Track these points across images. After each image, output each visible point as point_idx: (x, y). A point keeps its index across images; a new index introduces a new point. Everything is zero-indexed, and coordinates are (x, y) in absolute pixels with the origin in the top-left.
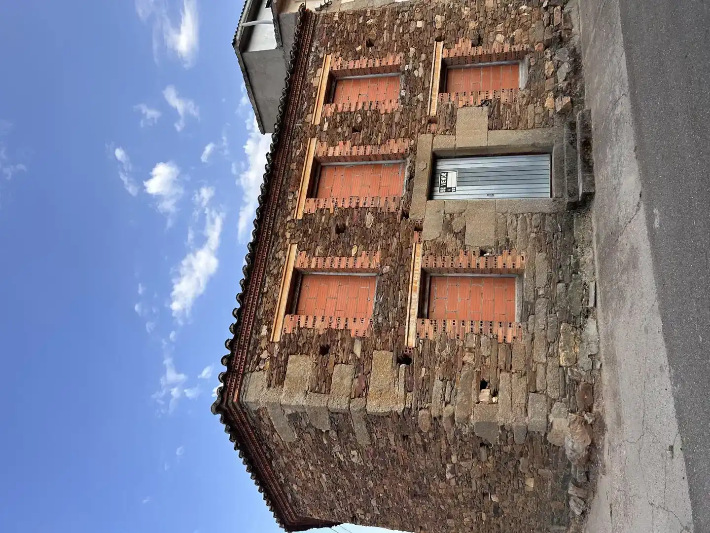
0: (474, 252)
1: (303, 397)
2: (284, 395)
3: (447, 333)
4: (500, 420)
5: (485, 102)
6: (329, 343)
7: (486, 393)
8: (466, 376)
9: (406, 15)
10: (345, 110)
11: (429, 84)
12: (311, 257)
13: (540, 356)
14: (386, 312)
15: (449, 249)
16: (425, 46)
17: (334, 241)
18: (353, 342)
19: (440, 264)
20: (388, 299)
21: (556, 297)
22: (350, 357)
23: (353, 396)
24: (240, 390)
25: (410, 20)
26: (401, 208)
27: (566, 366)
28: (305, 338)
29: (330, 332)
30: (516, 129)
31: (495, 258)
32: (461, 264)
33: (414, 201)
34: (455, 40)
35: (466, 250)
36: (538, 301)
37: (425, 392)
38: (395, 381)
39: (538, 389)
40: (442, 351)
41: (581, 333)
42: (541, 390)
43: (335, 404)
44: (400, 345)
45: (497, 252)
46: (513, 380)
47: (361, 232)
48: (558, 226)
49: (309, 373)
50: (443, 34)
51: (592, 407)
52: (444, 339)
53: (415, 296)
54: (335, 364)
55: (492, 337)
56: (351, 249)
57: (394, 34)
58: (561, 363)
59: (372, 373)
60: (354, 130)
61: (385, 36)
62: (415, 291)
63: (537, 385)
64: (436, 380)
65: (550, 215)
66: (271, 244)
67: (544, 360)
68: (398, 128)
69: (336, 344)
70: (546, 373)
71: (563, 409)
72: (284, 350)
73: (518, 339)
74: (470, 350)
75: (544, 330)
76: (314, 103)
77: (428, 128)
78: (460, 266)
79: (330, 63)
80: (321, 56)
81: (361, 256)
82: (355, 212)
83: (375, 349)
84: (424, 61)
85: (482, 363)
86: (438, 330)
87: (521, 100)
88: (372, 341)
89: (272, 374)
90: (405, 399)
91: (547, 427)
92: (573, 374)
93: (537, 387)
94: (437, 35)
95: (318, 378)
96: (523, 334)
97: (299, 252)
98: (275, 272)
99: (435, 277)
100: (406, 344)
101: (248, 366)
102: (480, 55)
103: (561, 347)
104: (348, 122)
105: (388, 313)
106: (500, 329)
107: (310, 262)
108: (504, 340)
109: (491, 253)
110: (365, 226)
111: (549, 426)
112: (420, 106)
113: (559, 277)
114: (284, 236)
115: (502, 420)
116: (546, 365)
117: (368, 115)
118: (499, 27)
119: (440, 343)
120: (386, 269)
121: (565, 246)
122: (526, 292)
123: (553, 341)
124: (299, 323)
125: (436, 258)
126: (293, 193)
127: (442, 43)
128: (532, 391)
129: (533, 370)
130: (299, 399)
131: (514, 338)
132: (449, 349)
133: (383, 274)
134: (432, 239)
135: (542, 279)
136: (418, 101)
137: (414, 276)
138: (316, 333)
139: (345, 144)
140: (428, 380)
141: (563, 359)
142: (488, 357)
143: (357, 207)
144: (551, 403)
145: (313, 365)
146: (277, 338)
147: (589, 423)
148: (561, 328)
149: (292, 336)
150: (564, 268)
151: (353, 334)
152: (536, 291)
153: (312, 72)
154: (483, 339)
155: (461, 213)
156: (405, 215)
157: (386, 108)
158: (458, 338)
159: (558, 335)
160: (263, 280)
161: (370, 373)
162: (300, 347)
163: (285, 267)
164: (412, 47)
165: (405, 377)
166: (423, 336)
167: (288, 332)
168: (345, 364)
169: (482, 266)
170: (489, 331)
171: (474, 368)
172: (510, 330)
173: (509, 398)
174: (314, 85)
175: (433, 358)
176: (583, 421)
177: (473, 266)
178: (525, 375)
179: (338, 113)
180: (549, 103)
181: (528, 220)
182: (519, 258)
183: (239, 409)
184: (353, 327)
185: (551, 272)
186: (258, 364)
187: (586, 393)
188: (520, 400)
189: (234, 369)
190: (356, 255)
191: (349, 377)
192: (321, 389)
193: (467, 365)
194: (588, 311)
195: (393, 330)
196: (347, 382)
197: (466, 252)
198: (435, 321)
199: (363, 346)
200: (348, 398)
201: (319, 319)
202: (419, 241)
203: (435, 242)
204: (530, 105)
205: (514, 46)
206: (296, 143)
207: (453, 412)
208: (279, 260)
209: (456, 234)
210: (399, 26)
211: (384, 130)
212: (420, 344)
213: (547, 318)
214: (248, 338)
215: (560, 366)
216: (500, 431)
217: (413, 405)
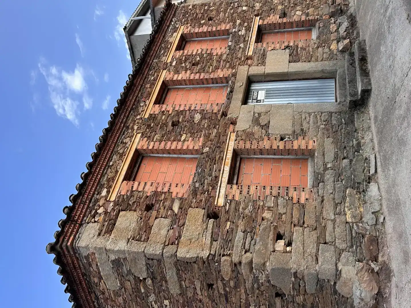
0: (275, 138)
1: (126, 244)
2: (110, 241)
3: (250, 195)
4: (293, 266)
5: (287, 47)
6: (153, 202)
7: (281, 243)
8: (265, 229)
9: (236, 4)
10: (189, 54)
11: (249, 38)
12: (150, 142)
13: (329, 213)
14: (203, 180)
15: (256, 137)
16: (247, 19)
17: (169, 131)
18: (173, 201)
19: (248, 146)
20: (205, 171)
21: (342, 169)
22: (169, 213)
23: (167, 244)
24: (75, 236)
25: (238, 7)
26: (222, 110)
27: (352, 222)
28: (135, 198)
29: (156, 193)
30: (309, 61)
31: (292, 142)
32: (264, 146)
33: (231, 105)
34: (268, 15)
35: (270, 136)
36: (327, 172)
37: (228, 241)
38: (204, 232)
39: (327, 241)
40: (245, 209)
41: (364, 196)
42: (330, 242)
43: (151, 249)
44: (211, 204)
45: (294, 138)
46: (305, 233)
47: (190, 125)
48: (342, 120)
49: (133, 225)
50: (260, 13)
51: (378, 257)
52: (248, 199)
53: (227, 169)
54: (156, 218)
55: (287, 199)
56: (181, 137)
57: (227, 14)
58: (348, 219)
59: (186, 225)
60: (193, 65)
61: (221, 15)
62: (227, 165)
63: (326, 237)
64: (238, 232)
65: (336, 113)
66: (122, 133)
67: (333, 217)
68: (225, 62)
69: (159, 203)
70: (334, 228)
71: (351, 258)
72: (117, 207)
73: (310, 200)
74: (269, 208)
75: (332, 193)
76: (169, 51)
77: (246, 62)
78: (264, 148)
79: (183, 30)
80: (177, 26)
81: (188, 141)
82: (188, 113)
83: (191, 207)
84: (246, 26)
85: (279, 219)
86: (243, 193)
87: (313, 45)
88: (188, 201)
89: (104, 225)
90: (211, 247)
91: (336, 275)
92: (358, 228)
93: (327, 238)
94: (256, 13)
95: (140, 229)
96: (315, 196)
97: (142, 139)
98: (121, 151)
99: (244, 158)
100: (216, 203)
101: (85, 218)
102: (285, 23)
103: (347, 207)
104: (190, 61)
105: (204, 180)
106: (295, 193)
107: (149, 145)
108: (298, 201)
109: (289, 138)
110: (193, 121)
111: (338, 274)
112: (241, 50)
113: (344, 155)
114: (133, 128)
115: (295, 266)
116: (334, 221)
117: (205, 56)
118: (298, 8)
119: (244, 203)
120: (206, 149)
121: (348, 133)
122: (317, 165)
123: (340, 202)
124: (132, 187)
125: (245, 142)
126: (144, 102)
127: (259, 17)
128: (322, 242)
129: (323, 224)
130: (122, 245)
131: (307, 199)
132: (252, 207)
133: (203, 153)
134: (243, 129)
135: (330, 156)
136: (240, 47)
137: (228, 154)
138: (145, 195)
139: (186, 73)
140: (231, 232)
141: (350, 216)
142: (284, 214)
143: (189, 110)
144: (339, 253)
145: (138, 218)
146: (113, 199)
147: (376, 271)
148: (347, 192)
149: (125, 197)
150: (348, 148)
151: (174, 195)
152: (325, 164)
153: (170, 34)
154: (280, 200)
155: (267, 113)
156: (224, 114)
157: (217, 52)
158: (259, 199)
159: (344, 198)
160: (111, 158)
161: (184, 225)
162: (130, 205)
163: (129, 148)
164: (239, 20)
165: (212, 229)
166: (230, 197)
167: (122, 193)
168: (164, 218)
169: (281, 147)
170: (286, 194)
171: (272, 223)
172: (303, 194)
173: (302, 248)
174: (170, 41)
175: (237, 214)
176: (369, 269)
177: (275, 147)
178: (315, 229)
179: (184, 56)
180: (333, 46)
181: (318, 117)
182: (311, 142)
183: (72, 253)
184: (174, 190)
185: (337, 152)
186: (94, 217)
187: (371, 244)
188: (311, 249)
189: (74, 218)
190: (184, 140)
191: (167, 228)
192: (141, 238)
193: (266, 221)
194: (369, 179)
195: (206, 192)
196: (164, 232)
197: (269, 138)
198: (241, 186)
199: (181, 204)
200: (162, 245)
201: (149, 184)
202: (233, 131)
203: (245, 132)
204: (320, 48)
205: (309, 17)
206: (152, 73)
207: (251, 258)
208: (126, 143)
209: (262, 127)
210: (231, 9)
211: (215, 64)
212: (228, 203)
213: (335, 185)
214: (90, 197)
215: (347, 223)
216: (293, 279)
217: (217, 252)
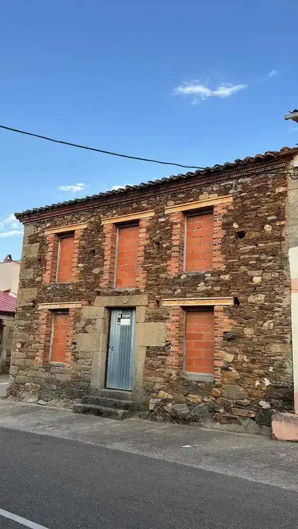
0: (74, 339)
3: (41, 326)
5: (168, 344)
6: (41, 263)
7: (20, 346)
8: (25, 336)
11: (190, 297)
12: (80, 239)
13: (30, 373)
14: (52, 291)
15: (77, 324)
16: (230, 289)
17: (86, 251)
18: (41, 275)
19: (70, 319)
20: (57, 291)
22: (36, 276)
25: (262, 269)
26: (102, 290)
28: (45, 248)
29: (45, 262)
30: (145, 367)
31: (70, 351)
32: (69, 331)
33: (105, 298)
34: (232, 316)
38: (26, 301)
39: (19, 371)
40: (35, 323)
45: (73, 352)
46: (23, 359)
47: (90, 266)
48: (83, 390)
49: (31, 256)
50: (241, 304)
54: (34, 268)
55: (38, 349)
56: (82, 263)
57: (247, 256)
59: (29, 289)
60: (157, 243)
61: (248, 247)
62: (60, 306)
64: (25, 321)
67: (28, 375)
68: (155, 278)
69: (41, 267)
70: (24, 375)
72: (41, 239)
77: (152, 301)
79: (222, 203)
80: (231, 192)
81: (78, 270)
82: (101, 260)
83: (38, 288)
84: (213, 290)
85: (30, 344)
86: (43, 321)
87: (167, 373)
88: (41, 286)
89: (32, 237)
95: (29, 261)
96: (38, 365)
97: (82, 230)
98: (73, 219)
100: (39, 304)
101: (36, 222)
102: (214, 339)
103: (32, 384)
104: (163, 237)
107: (76, 239)
108: (37, 356)
109: (73, 349)
110: (94, 268)
112: (171, 292)
114: (92, 217)
117: (168, 251)
118: (242, 357)
119: (38, 322)
120: (70, 287)
123: (34, 380)
124: (51, 243)
125: (74, 316)
126: (117, 212)
128: (19, 368)
129: (26, 369)
131: (37, 361)
132: (35, 327)
133: (68, 285)
134: (83, 312)
135: (59, 377)
136: (176, 290)
138: (46, 254)
139: (147, 239)
140: (25, 317)
143: (104, 260)
144: (14, 376)
146: (45, 233)
149: (46, 241)
151: (44, 275)
153: (215, 189)
154: (38, 345)
155: (95, 330)
156: (99, 293)
157: (172, 265)
158: (38, 331)
159: (36, 383)
160: (69, 214)
163: (76, 225)
164: (231, 276)
165: (27, 306)
166: (40, 313)
167: (47, 238)
168: (34, 273)
171: (28, 340)
173: (17, 357)
174: (200, 197)
175: (33, 319)
177: (67, 339)
178: (24, 365)
180: (163, 394)
181: (88, 372)
182: (69, 365)
185: (61, 383)
186: (36, 227)
189: (30, 217)
190: (78, 267)
191: (29, 277)
192: (26, 264)
193: (29, 336)
195: (45, 296)
197: (74, 334)
199: (39, 281)
202: (83, 305)
203: (82, 315)
204: (162, 379)
205: (219, 370)
206: (152, 201)
209: (84, 327)
210: (257, 259)
211: (154, 267)
213: (43, 378)
215: (26, 383)
